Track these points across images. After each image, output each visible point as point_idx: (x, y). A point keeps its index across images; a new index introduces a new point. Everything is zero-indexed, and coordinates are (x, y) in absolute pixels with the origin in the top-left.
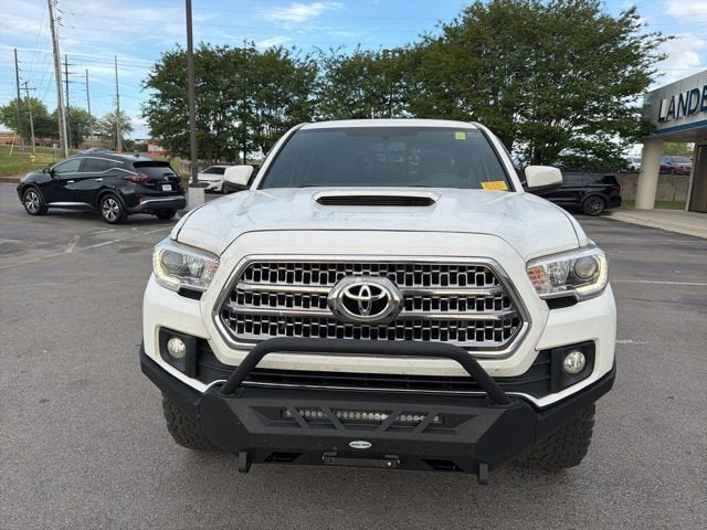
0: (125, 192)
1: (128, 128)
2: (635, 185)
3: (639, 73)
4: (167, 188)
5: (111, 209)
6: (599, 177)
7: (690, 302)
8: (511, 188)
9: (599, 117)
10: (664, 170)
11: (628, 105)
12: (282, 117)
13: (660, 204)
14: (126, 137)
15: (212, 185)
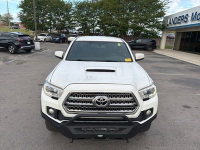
0: (16, 44)
1: (12, 18)
2: (160, 42)
3: (162, 11)
4: (29, 43)
5: (12, 49)
6: (151, 40)
7: (173, 80)
8: (132, 61)
9: (151, 23)
10: (168, 37)
11: (159, 21)
12: (62, 19)
13: (166, 47)
14: (11, 21)
15: (41, 39)
